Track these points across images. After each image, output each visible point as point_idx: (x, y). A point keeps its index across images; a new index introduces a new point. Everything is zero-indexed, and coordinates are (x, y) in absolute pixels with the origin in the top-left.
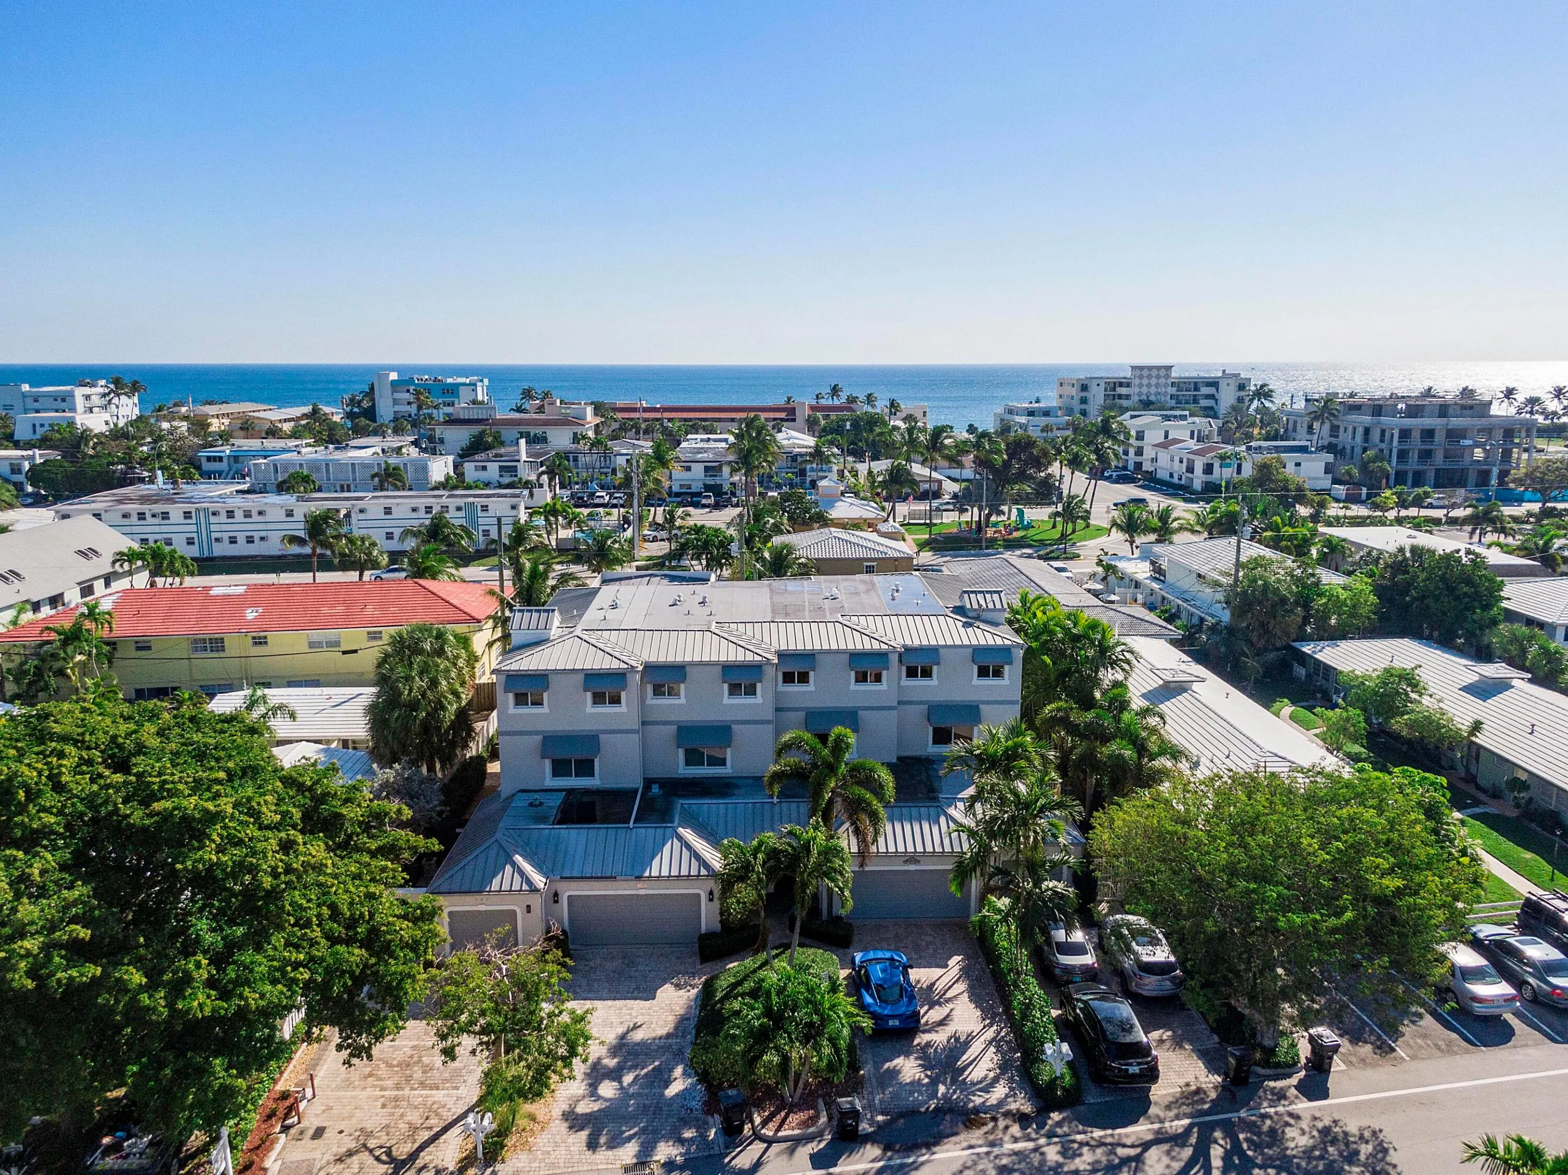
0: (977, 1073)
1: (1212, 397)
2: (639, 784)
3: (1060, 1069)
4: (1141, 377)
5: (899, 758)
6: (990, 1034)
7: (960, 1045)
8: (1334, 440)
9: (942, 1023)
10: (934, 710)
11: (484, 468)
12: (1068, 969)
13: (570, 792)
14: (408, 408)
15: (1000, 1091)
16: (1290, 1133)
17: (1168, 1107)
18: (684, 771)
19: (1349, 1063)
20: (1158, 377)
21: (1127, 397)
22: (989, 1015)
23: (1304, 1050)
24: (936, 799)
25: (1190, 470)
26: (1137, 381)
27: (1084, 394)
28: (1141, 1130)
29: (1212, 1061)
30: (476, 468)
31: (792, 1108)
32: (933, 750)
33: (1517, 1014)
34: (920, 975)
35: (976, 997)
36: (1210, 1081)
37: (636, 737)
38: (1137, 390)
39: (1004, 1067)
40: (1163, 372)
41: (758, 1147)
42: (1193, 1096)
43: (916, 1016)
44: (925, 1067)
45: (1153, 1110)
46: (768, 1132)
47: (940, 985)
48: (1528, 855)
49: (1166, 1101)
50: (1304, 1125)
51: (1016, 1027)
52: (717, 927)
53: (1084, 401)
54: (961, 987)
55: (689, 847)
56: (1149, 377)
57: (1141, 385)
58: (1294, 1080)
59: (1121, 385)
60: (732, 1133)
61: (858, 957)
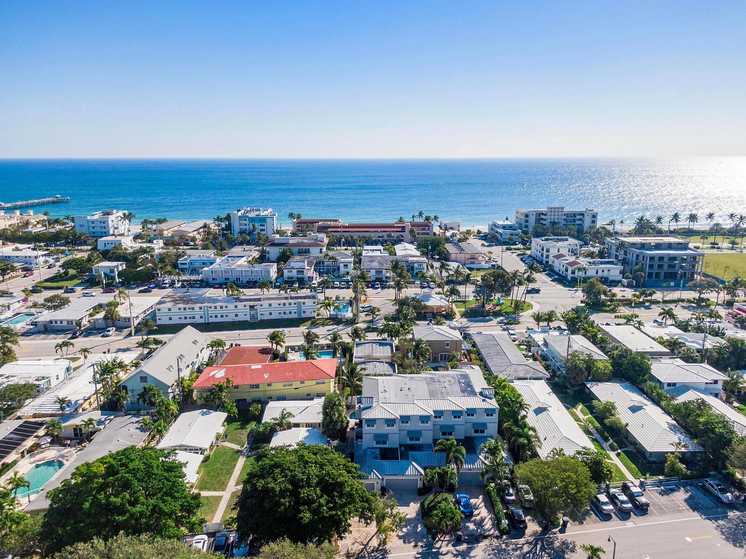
0: (486, 527)
1: (581, 220)
2: (398, 446)
3: (505, 526)
4: (551, 212)
5: (466, 437)
6: (490, 516)
7: (483, 520)
8: (625, 256)
9: (478, 514)
10: (474, 425)
11: (291, 272)
12: (509, 500)
13: (381, 448)
14: (245, 227)
15: (492, 532)
16: (556, 542)
17: (530, 536)
18: (409, 442)
19: (571, 525)
20: (558, 212)
21: (545, 220)
22: (489, 511)
23: (561, 522)
24: (476, 453)
25: (567, 270)
26: (549, 213)
27: (527, 219)
28: (522, 540)
29: (540, 524)
30: (288, 272)
31: (447, 534)
32: (474, 435)
33: (614, 513)
34: (473, 501)
35: (486, 507)
36: (539, 529)
37: (397, 435)
38: (549, 217)
39: (493, 524)
40: (560, 210)
41: (440, 542)
42: (535, 533)
43: (473, 512)
44: (475, 525)
45: (526, 536)
46: (442, 539)
47: (477, 504)
48: (633, 466)
49: (530, 534)
50: (559, 540)
51: (496, 515)
52: (422, 486)
53: (527, 221)
54: (483, 504)
55: (415, 467)
56: (555, 212)
57: (551, 215)
58: (558, 529)
59: (543, 214)
60: (434, 538)
61: (458, 495)
